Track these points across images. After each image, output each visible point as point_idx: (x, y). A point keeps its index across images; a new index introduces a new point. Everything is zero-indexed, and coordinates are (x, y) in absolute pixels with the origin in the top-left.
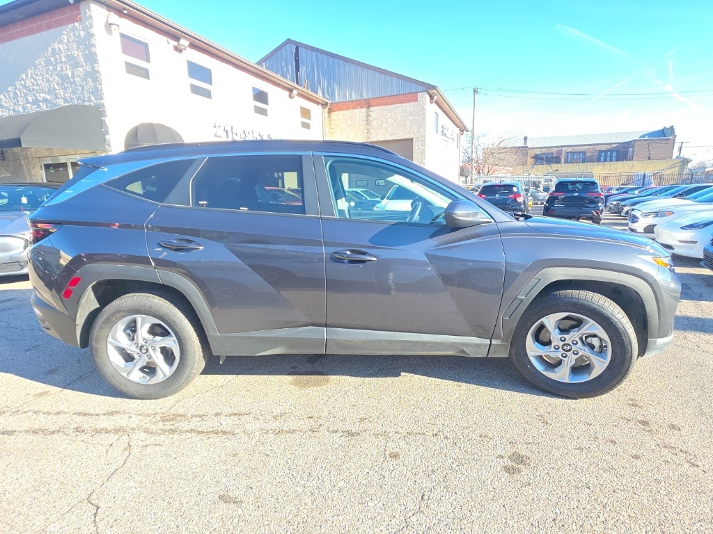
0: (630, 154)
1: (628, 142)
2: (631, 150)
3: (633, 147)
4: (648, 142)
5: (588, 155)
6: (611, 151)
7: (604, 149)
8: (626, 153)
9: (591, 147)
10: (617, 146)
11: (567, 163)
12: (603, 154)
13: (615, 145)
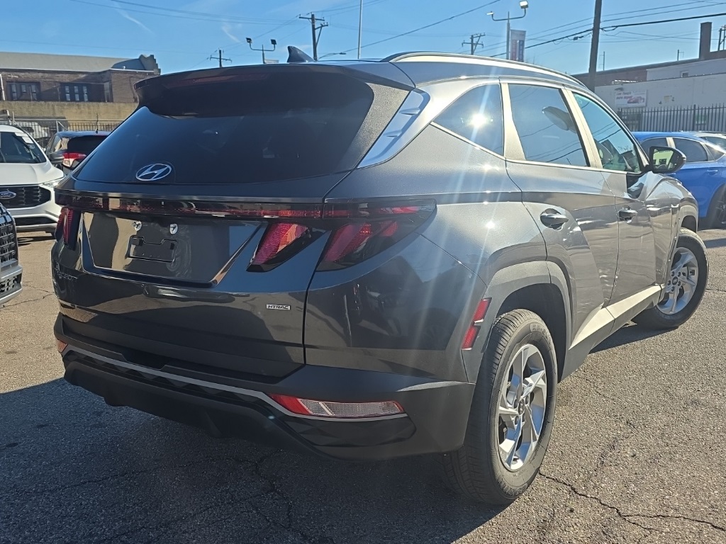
0: (107, 92)
1: (99, 73)
2: (107, 85)
3: (109, 81)
4: (128, 75)
5: (44, 88)
6: (80, 84)
7: (67, 81)
8: (101, 89)
9: (47, 75)
10: (85, 78)
11: (12, 100)
12: (67, 89)
13: (82, 76)
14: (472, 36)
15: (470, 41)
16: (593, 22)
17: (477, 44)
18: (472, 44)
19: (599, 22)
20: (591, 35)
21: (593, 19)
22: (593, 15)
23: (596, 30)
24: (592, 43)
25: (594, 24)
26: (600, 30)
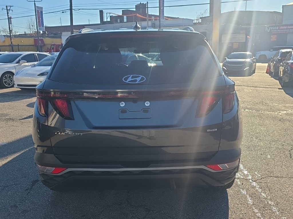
14: (7, 6)
15: (6, 8)
16: (69, 6)
17: (10, 10)
18: (7, 10)
19: (72, 7)
20: (69, 11)
21: (69, 5)
22: (69, 4)
23: (71, 9)
24: (70, 14)
25: (70, 7)
26: (73, 10)
